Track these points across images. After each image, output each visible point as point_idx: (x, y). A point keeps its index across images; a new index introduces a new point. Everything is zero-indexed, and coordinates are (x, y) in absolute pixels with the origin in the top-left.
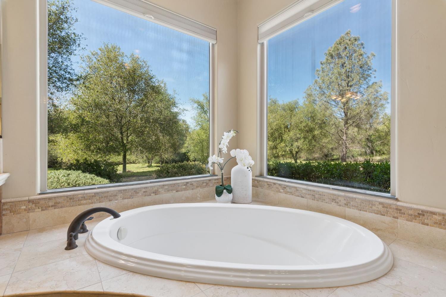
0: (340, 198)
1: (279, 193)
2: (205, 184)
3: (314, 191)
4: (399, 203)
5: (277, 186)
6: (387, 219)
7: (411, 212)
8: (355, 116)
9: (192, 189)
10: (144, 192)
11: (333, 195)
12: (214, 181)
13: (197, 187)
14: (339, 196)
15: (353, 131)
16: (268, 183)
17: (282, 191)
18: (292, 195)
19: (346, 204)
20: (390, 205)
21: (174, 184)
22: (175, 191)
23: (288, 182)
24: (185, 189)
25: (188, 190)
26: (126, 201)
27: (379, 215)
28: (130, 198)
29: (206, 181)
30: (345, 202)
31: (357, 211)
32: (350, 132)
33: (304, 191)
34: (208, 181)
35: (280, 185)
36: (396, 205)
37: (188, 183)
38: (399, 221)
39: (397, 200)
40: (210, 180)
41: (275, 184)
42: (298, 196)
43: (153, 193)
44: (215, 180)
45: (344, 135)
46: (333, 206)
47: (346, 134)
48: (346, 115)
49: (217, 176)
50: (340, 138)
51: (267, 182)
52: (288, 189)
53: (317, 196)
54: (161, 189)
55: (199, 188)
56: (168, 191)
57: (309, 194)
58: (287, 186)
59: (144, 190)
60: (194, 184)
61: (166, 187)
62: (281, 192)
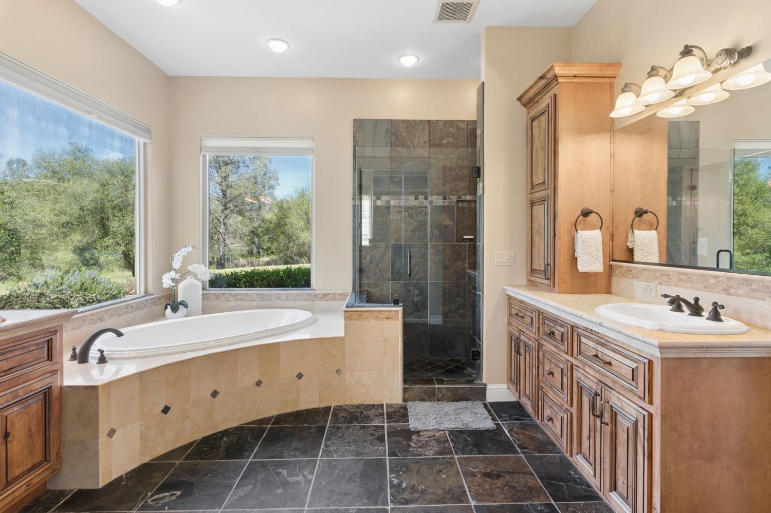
0: (282, 296)
1: (229, 302)
2: (143, 305)
3: (263, 294)
4: (316, 292)
5: (227, 296)
6: (310, 303)
7: (321, 296)
8: (236, 197)
9: (132, 312)
10: (91, 320)
11: (278, 294)
12: (150, 301)
13: (136, 309)
14: (282, 294)
15: (235, 220)
16: (217, 295)
17: (232, 299)
18: (243, 301)
19: (287, 299)
20: (311, 294)
21: (117, 308)
22: (117, 316)
23: (239, 290)
24: (126, 313)
25: (128, 313)
26: (75, 331)
27: (305, 302)
28: (78, 328)
29: (143, 302)
30: (286, 298)
31: (294, 302)
32: (230, 221)
33: (254, 296)
34: (145, 302)
35: (230, 294)
36: (315, 293)
37: (128, 305)
38: (316, 302)
39: (315, 290)
40: (147, 300)
41: (224, 294)
42: (249, 301)
43: (99, 320)
44: (152, 299)
45: (222, 225)
46: (278, 302)
47: (225, 224)
48: (224, 195)
49: (152, 295)
50: (215, 230)
51: (214, 294)
52: (239, 297)
53: (265, 297)
54: (106, 315)
55: (138, 310)
56: (112, 316)
57: (259, 297)
58: (238, 294)
59: (90, 318)
60: (134, 306)
61: (110, 312)
62: (231, 301)
